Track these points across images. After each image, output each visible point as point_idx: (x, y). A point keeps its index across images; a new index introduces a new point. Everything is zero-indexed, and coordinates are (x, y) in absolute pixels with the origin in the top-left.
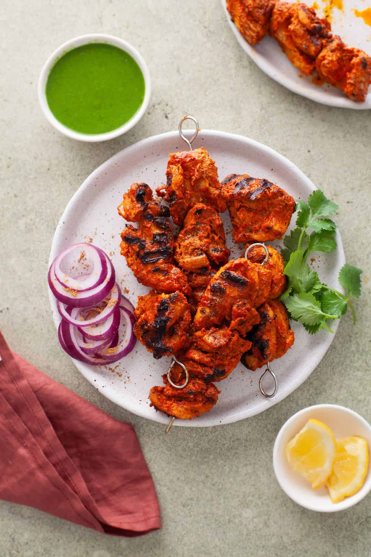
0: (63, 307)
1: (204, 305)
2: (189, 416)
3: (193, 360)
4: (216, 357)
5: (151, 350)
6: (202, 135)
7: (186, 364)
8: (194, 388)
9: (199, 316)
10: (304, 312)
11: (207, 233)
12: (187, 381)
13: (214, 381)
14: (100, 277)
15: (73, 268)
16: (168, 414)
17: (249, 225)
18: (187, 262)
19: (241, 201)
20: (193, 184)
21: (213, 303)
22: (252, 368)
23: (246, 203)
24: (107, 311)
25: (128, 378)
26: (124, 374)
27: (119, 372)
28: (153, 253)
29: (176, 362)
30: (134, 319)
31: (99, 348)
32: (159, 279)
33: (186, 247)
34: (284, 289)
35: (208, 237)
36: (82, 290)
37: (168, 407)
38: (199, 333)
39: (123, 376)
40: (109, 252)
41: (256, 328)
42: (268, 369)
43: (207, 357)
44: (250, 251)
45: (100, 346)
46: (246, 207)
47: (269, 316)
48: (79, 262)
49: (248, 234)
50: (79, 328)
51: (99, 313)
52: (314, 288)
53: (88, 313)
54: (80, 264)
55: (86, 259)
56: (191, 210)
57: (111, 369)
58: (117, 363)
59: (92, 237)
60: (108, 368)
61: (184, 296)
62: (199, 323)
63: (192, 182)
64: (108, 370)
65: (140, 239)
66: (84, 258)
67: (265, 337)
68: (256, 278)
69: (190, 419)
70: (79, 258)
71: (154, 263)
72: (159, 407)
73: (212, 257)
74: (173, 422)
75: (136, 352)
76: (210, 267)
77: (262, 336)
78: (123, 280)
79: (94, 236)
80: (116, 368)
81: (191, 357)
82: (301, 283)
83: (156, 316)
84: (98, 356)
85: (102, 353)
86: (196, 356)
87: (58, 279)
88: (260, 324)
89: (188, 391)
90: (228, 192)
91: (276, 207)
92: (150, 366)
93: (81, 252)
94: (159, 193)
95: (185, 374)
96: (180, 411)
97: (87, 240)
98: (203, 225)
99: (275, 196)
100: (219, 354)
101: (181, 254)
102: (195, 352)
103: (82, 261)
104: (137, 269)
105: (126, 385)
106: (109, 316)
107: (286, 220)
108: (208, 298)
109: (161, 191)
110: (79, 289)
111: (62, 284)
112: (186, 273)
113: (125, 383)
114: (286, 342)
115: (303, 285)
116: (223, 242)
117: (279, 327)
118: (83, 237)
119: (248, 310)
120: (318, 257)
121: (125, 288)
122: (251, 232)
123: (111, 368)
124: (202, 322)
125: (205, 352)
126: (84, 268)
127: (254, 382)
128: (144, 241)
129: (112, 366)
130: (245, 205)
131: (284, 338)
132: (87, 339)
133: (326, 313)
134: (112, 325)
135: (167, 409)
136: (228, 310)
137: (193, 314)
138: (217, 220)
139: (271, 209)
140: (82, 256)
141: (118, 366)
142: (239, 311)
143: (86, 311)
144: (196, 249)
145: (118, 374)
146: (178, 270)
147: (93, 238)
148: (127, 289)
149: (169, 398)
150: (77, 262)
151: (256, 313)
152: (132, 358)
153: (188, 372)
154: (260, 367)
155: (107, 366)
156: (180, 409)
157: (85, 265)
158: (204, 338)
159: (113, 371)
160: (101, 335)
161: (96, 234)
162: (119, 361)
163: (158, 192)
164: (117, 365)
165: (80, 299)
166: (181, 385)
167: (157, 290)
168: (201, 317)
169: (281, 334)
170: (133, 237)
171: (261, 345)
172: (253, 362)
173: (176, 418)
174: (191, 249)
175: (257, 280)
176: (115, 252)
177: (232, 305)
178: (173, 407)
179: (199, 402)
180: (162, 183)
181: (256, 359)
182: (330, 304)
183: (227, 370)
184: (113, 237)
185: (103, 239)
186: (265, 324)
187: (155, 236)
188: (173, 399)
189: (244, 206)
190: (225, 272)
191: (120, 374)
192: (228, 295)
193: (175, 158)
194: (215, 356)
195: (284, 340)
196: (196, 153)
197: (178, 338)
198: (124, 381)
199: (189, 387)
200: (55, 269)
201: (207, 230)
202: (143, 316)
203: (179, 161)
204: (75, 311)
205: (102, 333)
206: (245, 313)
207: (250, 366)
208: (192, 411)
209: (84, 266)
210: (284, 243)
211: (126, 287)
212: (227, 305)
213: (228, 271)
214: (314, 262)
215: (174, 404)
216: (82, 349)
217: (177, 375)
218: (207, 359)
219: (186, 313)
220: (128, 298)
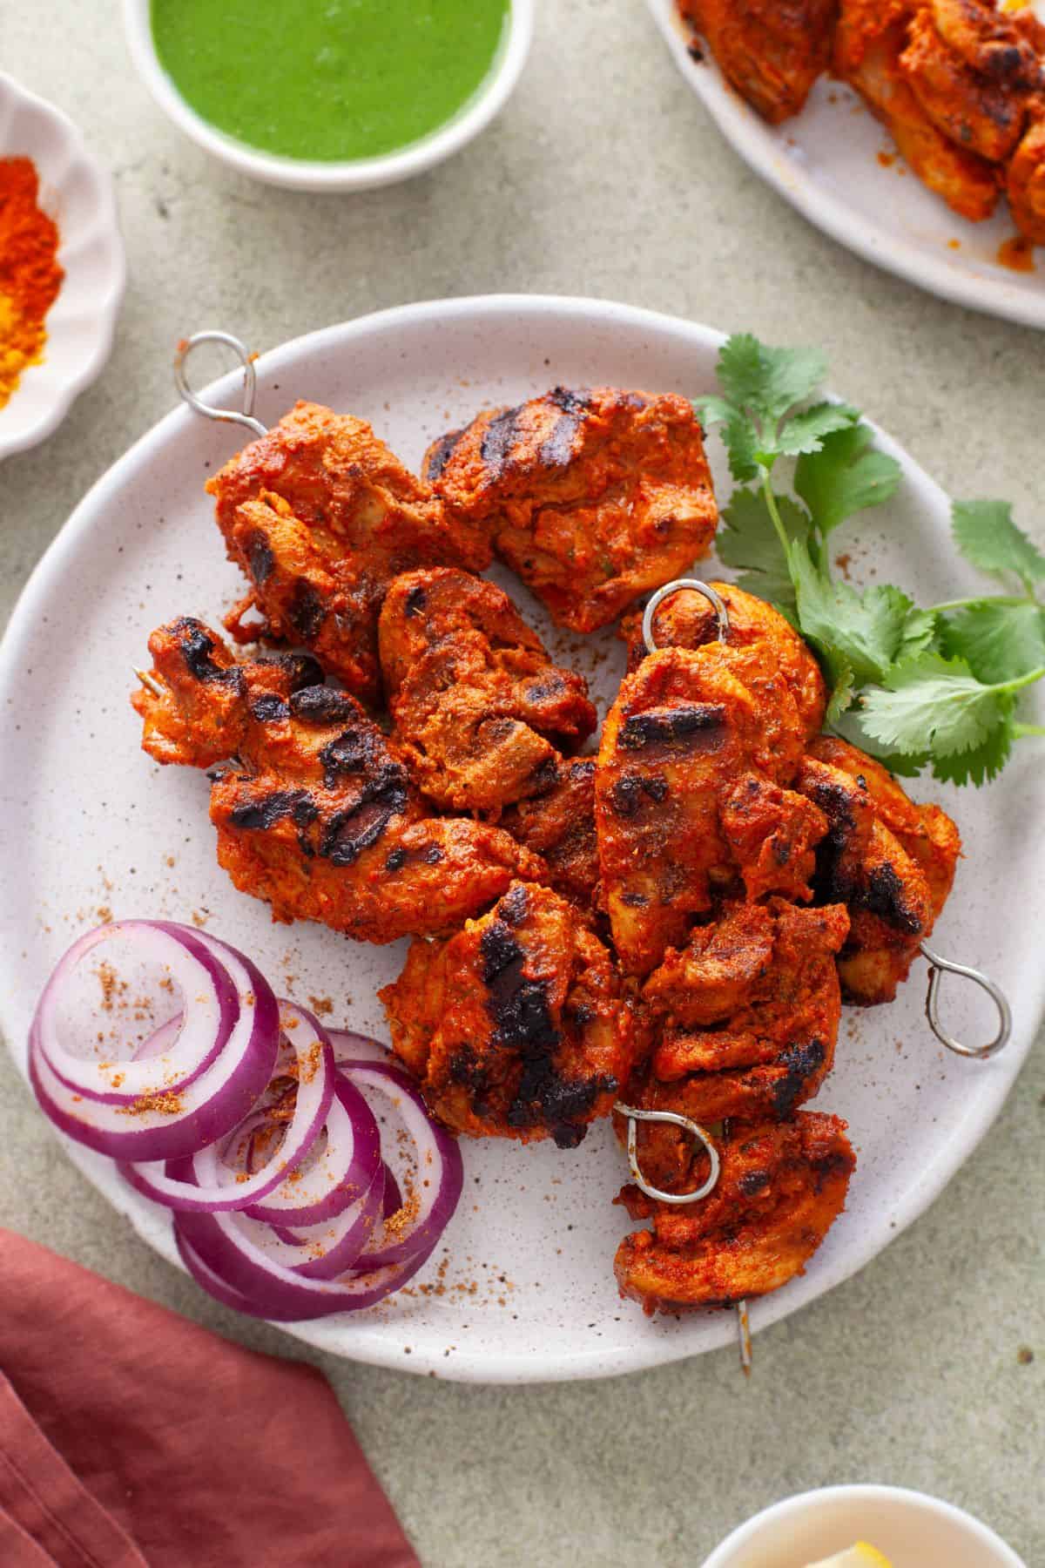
0: (154, 1172)
1: (623, 874)
2: (792, 1265)
3: (699, 1072)
4: (762, 1017)
5: (537, 1132)
6: (271, 375)
7: (681, 1105)
8: (755, 1161)
9: (626, 921)
10: (932, 719)
11: (479, 654)
12: (715, 1156)
13: (802, 1102)
14: (220, 1001)
15: (101, 1039)
16: (724, 1303)
17: (595, 553)
18: (478, 777)
19: (528, 495)
20: (340, 529)
21: (654, 849)
22: (884, 995)
23: (546, 492)
24: (310, 1096)
25: (502, 1280)
26: (480, 1277)
27: (460, 1279)
28: (353, 814)
29: (637, 1121)
30: (409, 1076)
31: (358, 1234)
32: (425, 886)
33: (443, 735)
34: (828, 685)
35: (490, 665)
36: (188, 1076)
37: (707, 1280)
38: (662, 976)
39: (482, 1289)
40: (191, 917)
41: (827, 849)
42: (936, 965)
43: (738, 1034)
44: (655, 625)
45: (359, 1224)
46: (553, 505)
47: (843, 789)
48: (109, 1007)
49: (607, 585)
50: (251, 1210)
51: (284, 1124)
52: (907, 636)
53: (245, 1150)
54: (116, 1012)
55: (124, 986)
56: (386, 614)
57: (430, 1287)
58: (436, 1256)
59: (100, 904)
60: (417, 1291)
61: (543, 886)
62: (644, 941)
63: (335, 520)
64: (422, 1298)
65: (282, 794)
66: (119, 987)
67: (872, 863)
68: (734, 686)
69: (801, 1272)
70: (99, 994)
71: (375, 842)
72: (681, 1299)
73: (545, 720)
74: (745, 1321)
75: (477, 1181)
76: (558, 755)
77: (860, 866)
78: (290, 979)
79: (108, 898)
80: (442, 1273)
81: (683, 1068)
82: (863, 642)
83: (492, 1008)
84: (366, 1266)
85: (377, 1243)
86: (697, 1052)
87: (86, 1093)
88: (834, 831)
89: (746, 1183)
90: (470, 488)
91: (646, 452)
92: (547, 1198)
93: (94, 973)
94: (242, 634)
95: (694, 1136)
96: (755, 1268)
97: (94, 921)
98: (452, 637)
99: (623, 419)
100: (765, 1003)
101: (441, 768)
102: (684, 1043)
103: (116, 1000)
104: (330, 899)
105: (512, 1307)
106: (325, 1108)
107: (696, 475)
108: (626, 842)
109: (244, 621)
110: (176, 1082)
111: (109, 1099)
112: (493, 819)
113: (502, 1302)
114: (938, 848)
115: (871, 645)
116: (542, 657)
117: (888, 813)
118: (73, 920)
119: (775, 798)
120: (851, 542)
121: (313, 1000)
122: (615, 573)
123: (427, 1282)
124: (649, 933)
125: (717, 1026)
126: (139, 1017)
127: (905, 1042)
128: (302, 793)
129: (426, 1275)
130: (545, 499)
131: (925, 837)
132: (296, 1231)
133: (1001, 678)
134: (355, 1133)
135: (707, 1288)
136: (711, 841)
137: (602, 927)
138: (488, 595)
139: (630, 468)
140: (109, 985)
141: (445, 1263)
142: (753, 819)
143: (235, 1147)
144: (478, 723)
145: (461, 1287)
146: (466, 825)
147: (105, 905)
148: (321, 998)
149: (691, 1248)
150: (104, 1014)
151: (800, 799)
152: (476, 1208)
153: (700, 1124)
154: (904, 975)
155: (408, 1285)
156: (748, 1260)
157: (137, 1006)
158: (689, 977)
159: (440, 1290)
160: (340, 1189)
161: (109, 888)
162: (441, 1244)
163: (233, 627)
164: (440, 1261)
165: (199, 1112)
166: (701, 1182)
167: (432, 933)
168: (636, 921)
169: (908, 830)
170: (259, 799)
171: (875, 894)
172: (874, 972)
173: (752, 1296)
174: (465, 731)
175: (742, 692)
176: (209, 903)
177: (717, 818)
178: (722, 1269)
179: (799, 1196)
180: (225, 602)
181: (884, 956)
182: (992, 645)
183: (823, 1036)
184: (171, 864)
185: (145, 889)
186: (847, 820)
187: (326, 757)
188: (708, 1244)
189: (545, 506)
190: (630, 725)
191: (468, 1286)
192: (685, 792)
193: (234, 483)
194: (756, 1019)
195: (926, 844)
196: (294, 430)
197: (606, 1032)
198: (495, 1298)
199: (737, 1170)
200: (50, 1066)
201: (475, 645)
202: (438, 1040)
203: (252, 482)
204: (205, 1164)
205: (339, 1178)
206: (774, 816)
207: (871, 992)
208: (790, 1242)
209: (132, 1012)
210: (723, 561)
211: (311, 993)
212: (700, 825)
213: (637, 717)
214: (850, 566)
215: (719, 1257)
216: (304, 1271)
217: (668, 1159)
218: (738, 1044)
219: (582, 937)
220: (341, 1025)
